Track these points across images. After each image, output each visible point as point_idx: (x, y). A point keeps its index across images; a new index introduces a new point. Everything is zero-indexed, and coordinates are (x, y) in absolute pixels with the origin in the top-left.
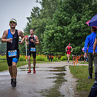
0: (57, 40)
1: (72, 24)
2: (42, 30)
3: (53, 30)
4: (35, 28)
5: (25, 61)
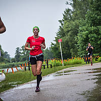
0: (92, 41)
2: (76, 33)
3: (87, 32)
4: (68, 31)
5: (61, 65)
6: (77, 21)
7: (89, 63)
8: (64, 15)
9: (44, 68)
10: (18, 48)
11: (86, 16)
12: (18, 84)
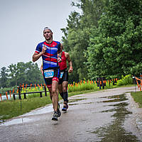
0: (108, 57)
1: (127, 31)
2: (84, 46)
3: (101, 44)
4: (75, 44)
6: (86, 30)
7: (103, 88)
8: (68, 21)
9: (41, 96)
10: (4, 69)
11: (99, 22)
12: (4, 119)
